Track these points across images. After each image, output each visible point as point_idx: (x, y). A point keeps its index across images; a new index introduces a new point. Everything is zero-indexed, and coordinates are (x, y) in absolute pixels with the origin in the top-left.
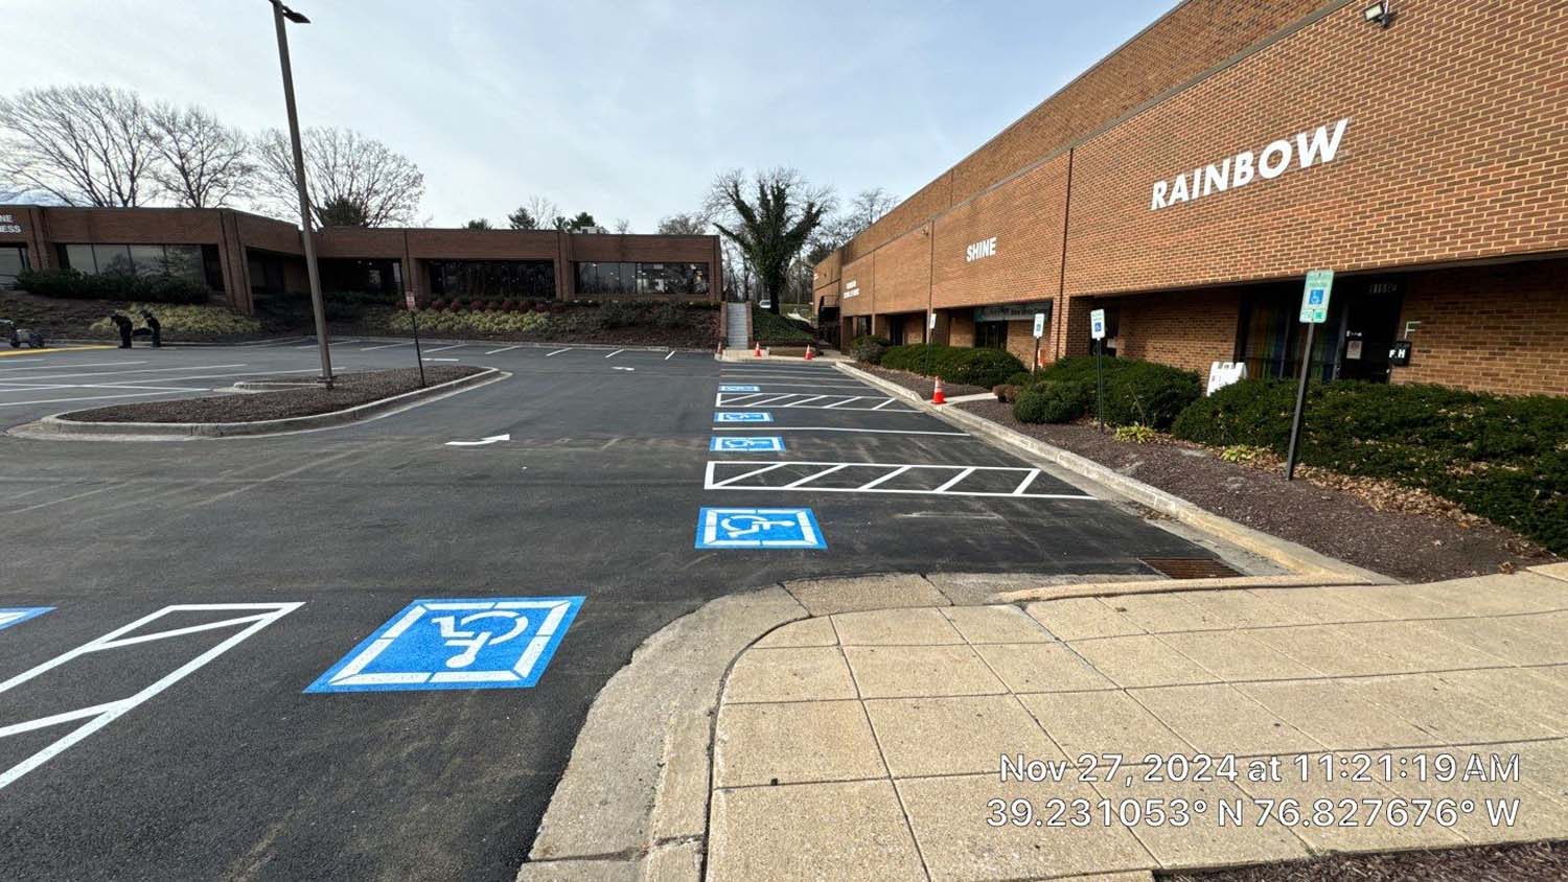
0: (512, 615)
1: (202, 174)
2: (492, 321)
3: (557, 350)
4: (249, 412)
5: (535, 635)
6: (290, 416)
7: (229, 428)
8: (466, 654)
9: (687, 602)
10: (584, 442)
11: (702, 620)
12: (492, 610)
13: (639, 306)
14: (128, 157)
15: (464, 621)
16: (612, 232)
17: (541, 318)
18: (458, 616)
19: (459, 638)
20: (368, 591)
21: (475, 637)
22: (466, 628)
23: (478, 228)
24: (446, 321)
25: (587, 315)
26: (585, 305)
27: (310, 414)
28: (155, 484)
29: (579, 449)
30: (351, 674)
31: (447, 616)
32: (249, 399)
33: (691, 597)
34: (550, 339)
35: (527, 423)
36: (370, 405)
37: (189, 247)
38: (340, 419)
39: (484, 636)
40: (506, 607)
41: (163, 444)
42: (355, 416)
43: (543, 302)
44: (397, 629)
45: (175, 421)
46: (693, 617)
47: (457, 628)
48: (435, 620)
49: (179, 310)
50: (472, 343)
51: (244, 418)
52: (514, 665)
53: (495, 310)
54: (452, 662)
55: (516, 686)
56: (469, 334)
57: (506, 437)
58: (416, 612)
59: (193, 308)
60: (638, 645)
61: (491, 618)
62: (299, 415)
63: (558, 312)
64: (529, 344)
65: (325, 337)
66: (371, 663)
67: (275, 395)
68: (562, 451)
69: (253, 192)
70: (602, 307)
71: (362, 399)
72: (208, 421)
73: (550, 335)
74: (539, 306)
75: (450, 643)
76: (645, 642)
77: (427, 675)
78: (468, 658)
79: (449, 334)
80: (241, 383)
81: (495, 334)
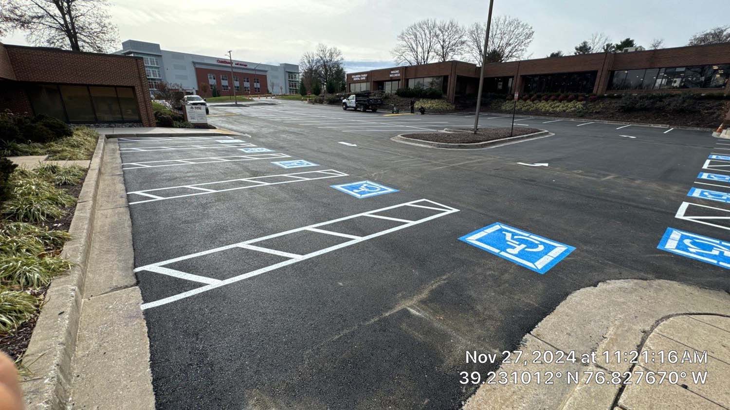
0: (537, 242)
1: (448, 48)
2: (550, 107)
3: (584, 123)
4: (448, 139)
5: (546, 254)
6: (460, 143)
7: (442, 145)
8: (515, 249)
9: (642, 274)
10: (592, 174)
11: (651, 286)
12: (527, 237)
13: (653, 97)
14: (429, 44)
15: (515, 237)
16: (647, 49)
17: (579, 105)
18: (514, 234)
19: (512, 242)
20: (481, 214)
21: (519, 245)
22: (516, 240)
23: (555, 57)
24: (527, 106)
25: (611, 103)
26: (611, 97)
27: (467, 143)
28: (421, 160)
29: (586, 177)
30: (473, 239)
31: (510, 233)
32: (449, 135)
33: (646, 272)
34: (582, 117)
35: (560, 159)
36: (488, 142)
37: (439, 77)
38: (477, 146)
39: (523, 246)
40: (535, 239)
41: (424, 148)
42: (482, 146)
43: (584, 96)
44: (490, 230)
45: (428, 140)
46: (645, 283)
47: (512, 238)
48: (504, 232)
49: (433, 101)
50: (537, 117)
51: (446, 142)
52: (535, 262)
53: (553, 100)
54: (509, 250)
55: (534, 270)
56: (537, 113)
57: (546, 165)
58: (497, 227)
59: (436, 100)
60: (604, 281)
61: (527, 240)
62: (464, 143)
63: (591, 101)
64: (567, 119)
65: (478, 113)
66: (480, 238)
67: (456, 134)
68: (577, 176)
69: (463, 52)
70: (623, 98)
71: (486, 139)
72: (436, 141)
73: (581, 115)
74: (580, 98)
75: (508, 243)
76: (608, 281)
77: (499, 251)
78: (516, 251)
79: (527, 113)
80: (446, 129)
81: (550, 113)
